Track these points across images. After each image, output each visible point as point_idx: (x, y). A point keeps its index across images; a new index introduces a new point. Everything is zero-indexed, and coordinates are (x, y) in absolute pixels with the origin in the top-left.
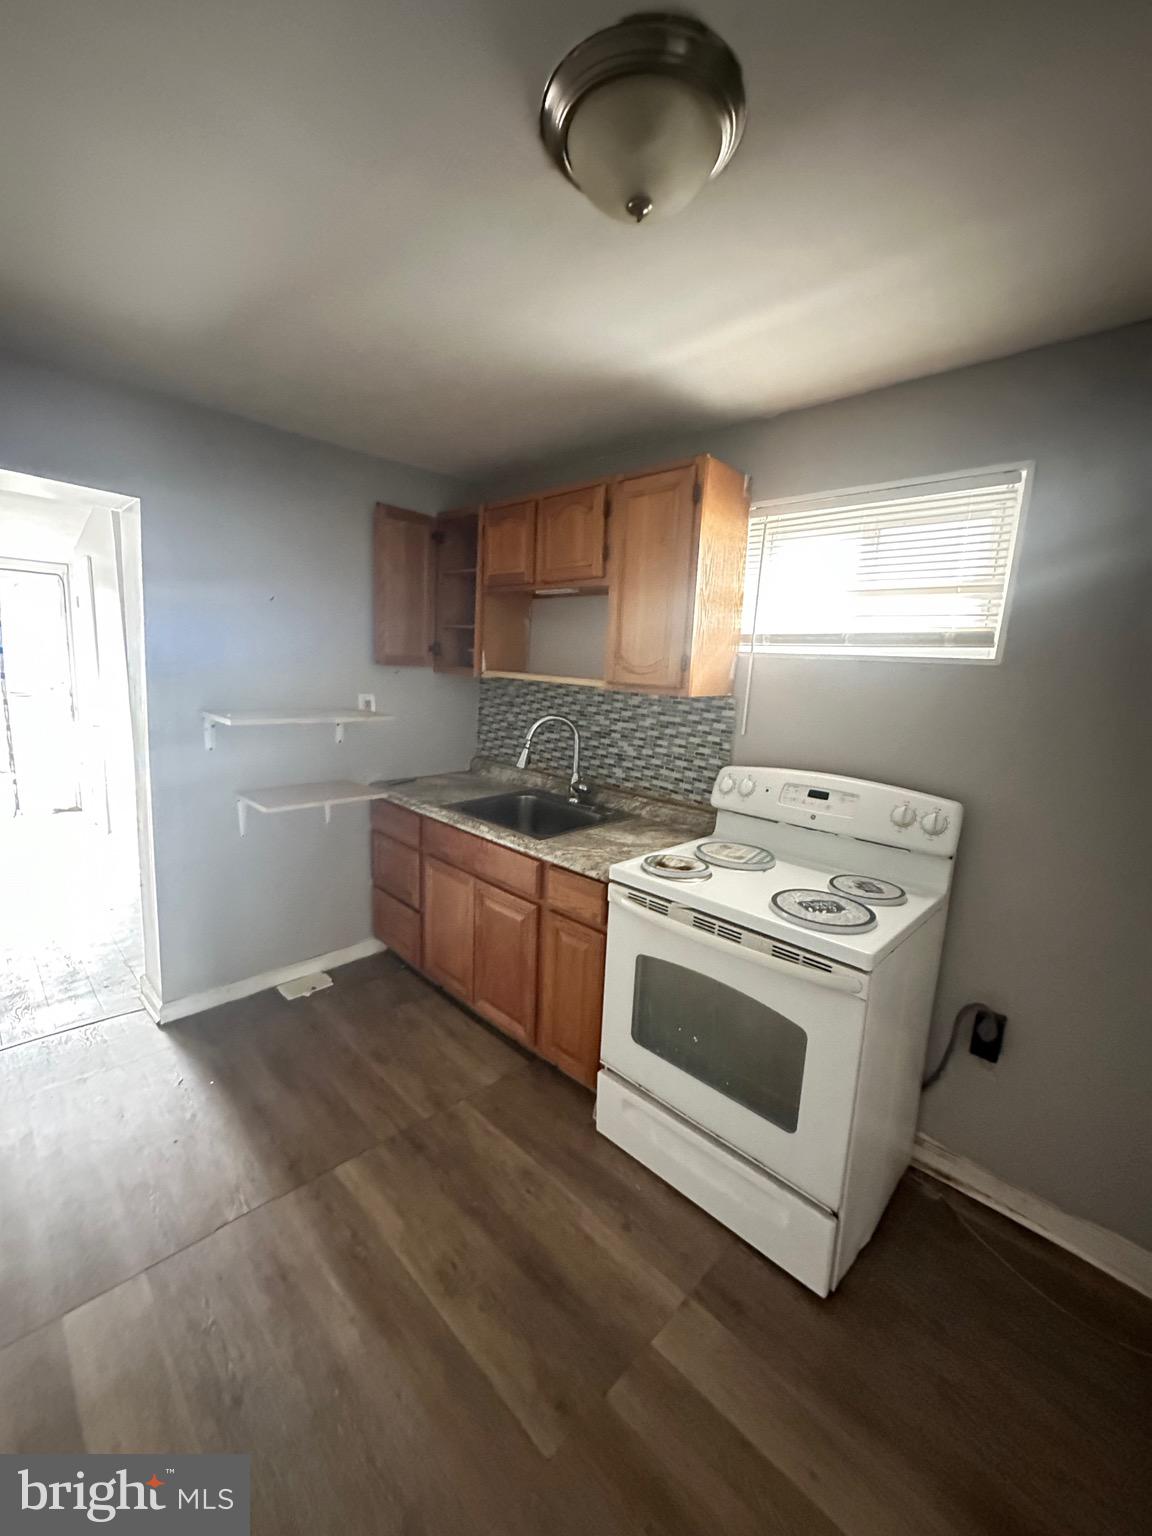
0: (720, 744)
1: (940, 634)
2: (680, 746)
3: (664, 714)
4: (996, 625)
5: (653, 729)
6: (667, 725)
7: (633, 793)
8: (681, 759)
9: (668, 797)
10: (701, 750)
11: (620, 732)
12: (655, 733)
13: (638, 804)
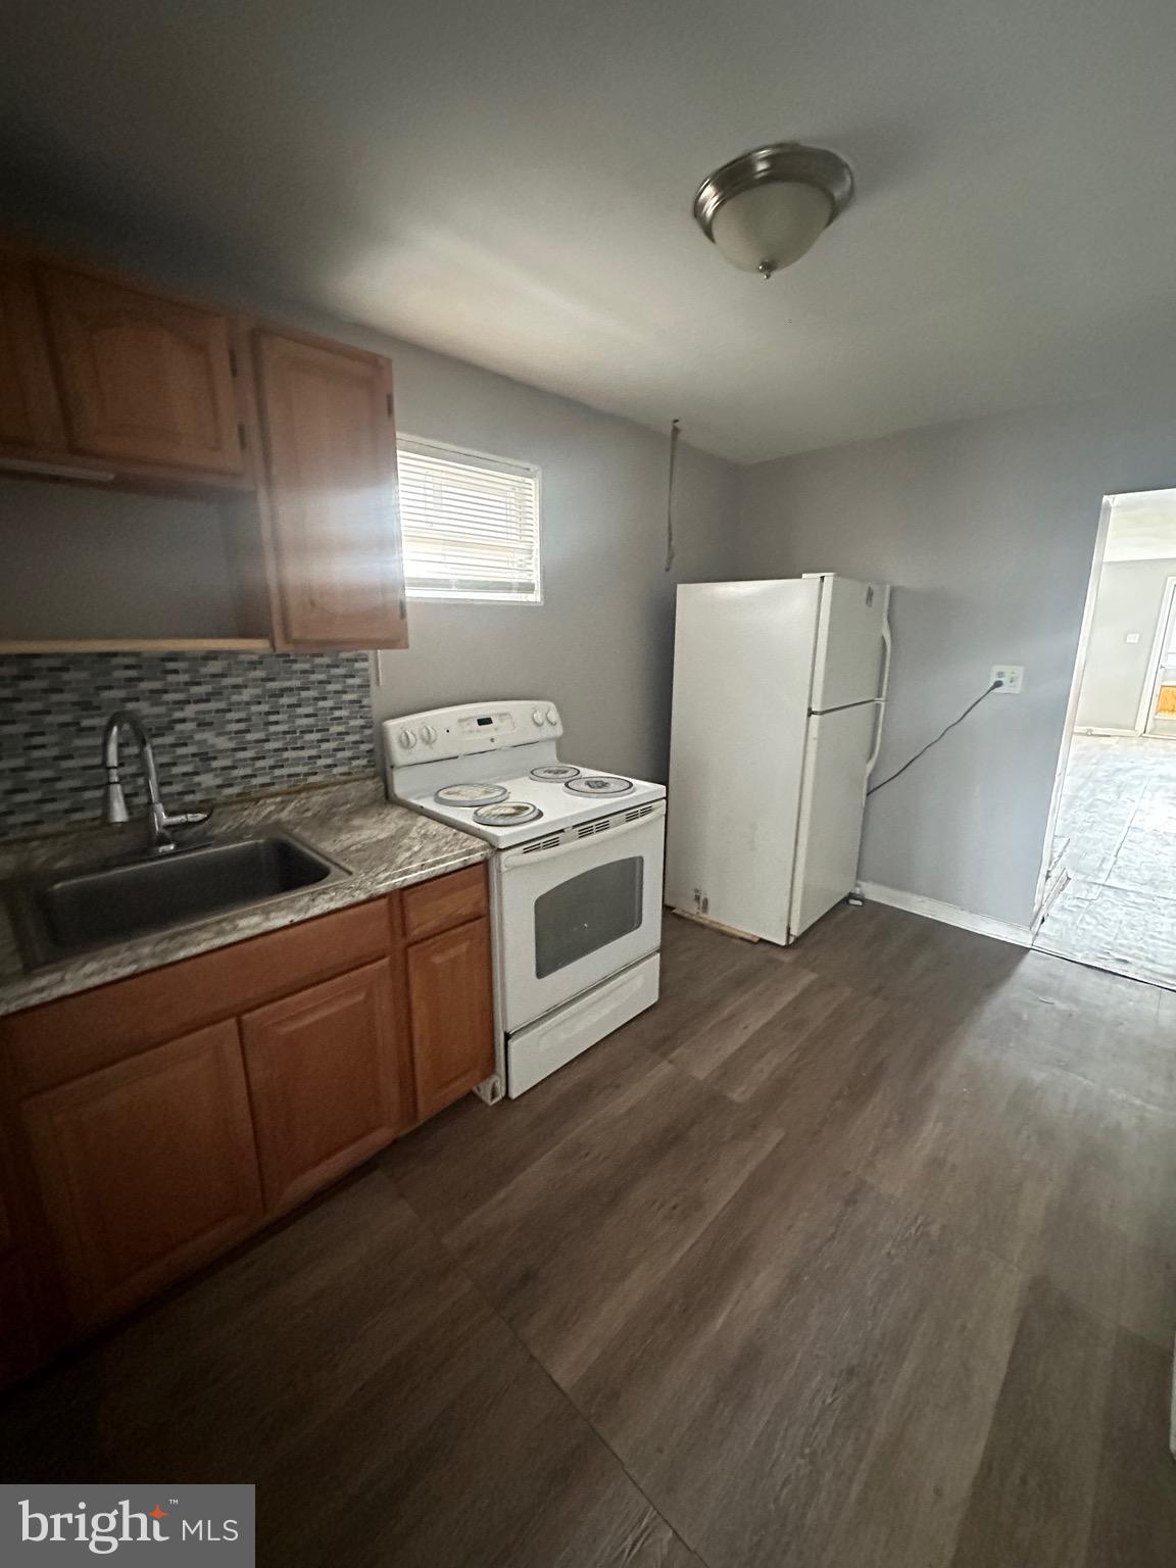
0: (360, 702)
1: (509, 583)
2: (307, 716)
3: (273, 680)
4: (535, 578)
5: (259, 703)
6: (282, 692)
7: (246, 799)
8: (312, 732)
9: (302, 784)
10: (337, 713)
11: (192, 720)
12: (265, 708)
13: (272, 808)
